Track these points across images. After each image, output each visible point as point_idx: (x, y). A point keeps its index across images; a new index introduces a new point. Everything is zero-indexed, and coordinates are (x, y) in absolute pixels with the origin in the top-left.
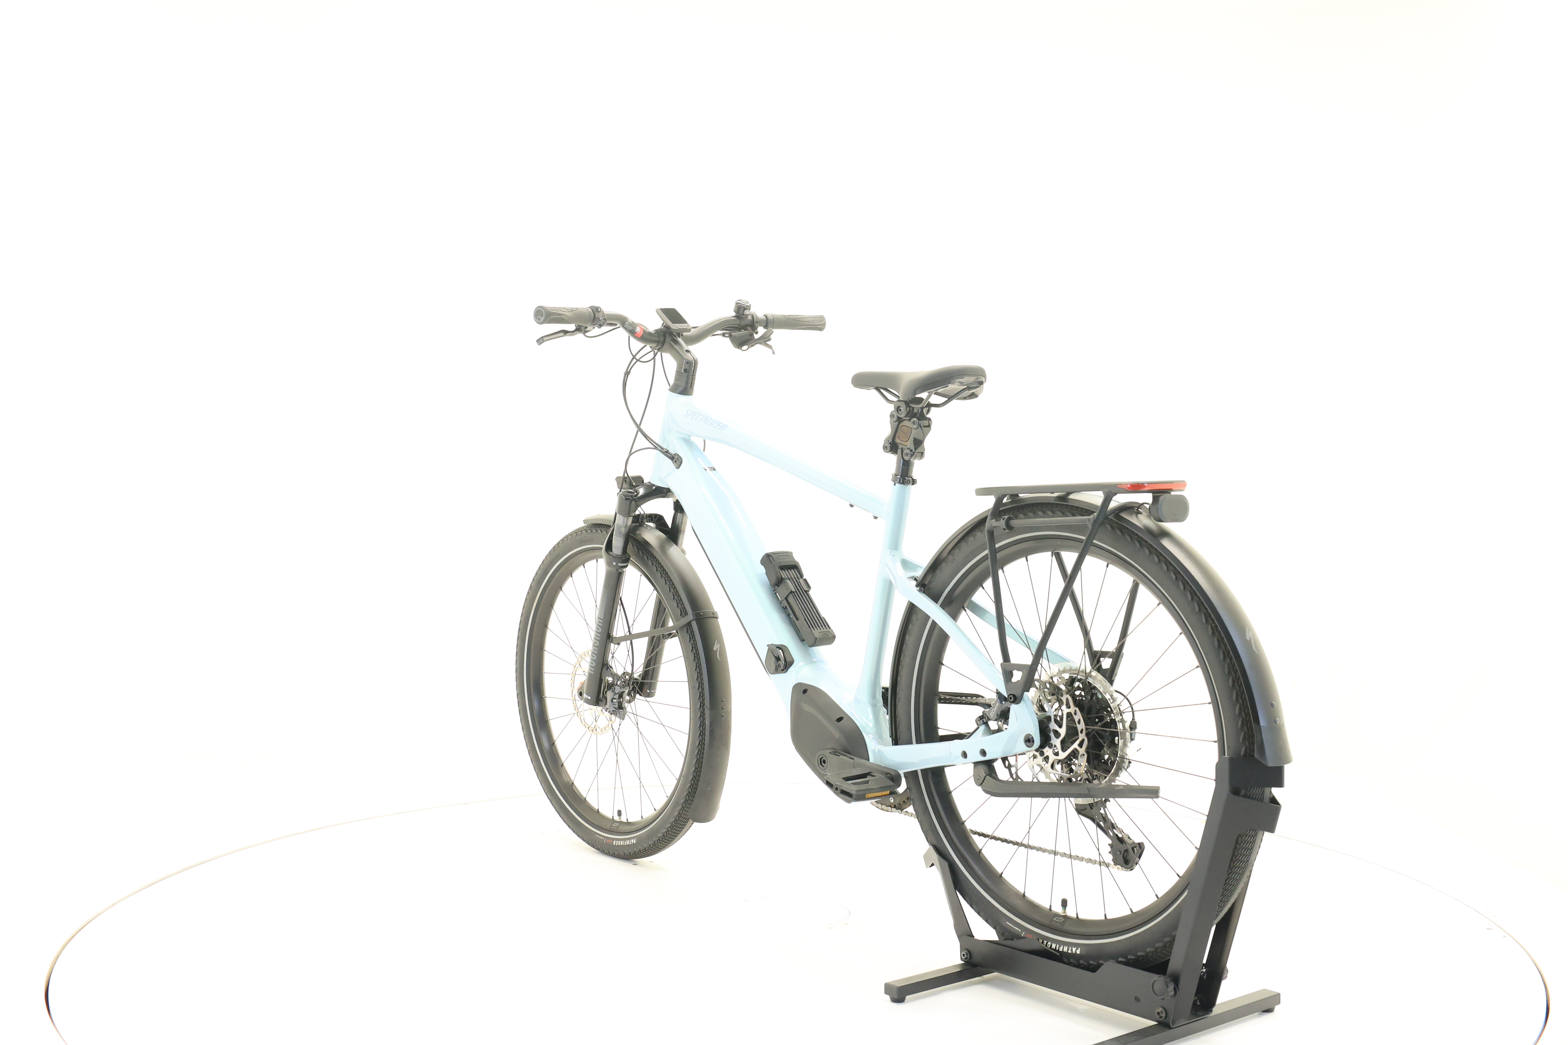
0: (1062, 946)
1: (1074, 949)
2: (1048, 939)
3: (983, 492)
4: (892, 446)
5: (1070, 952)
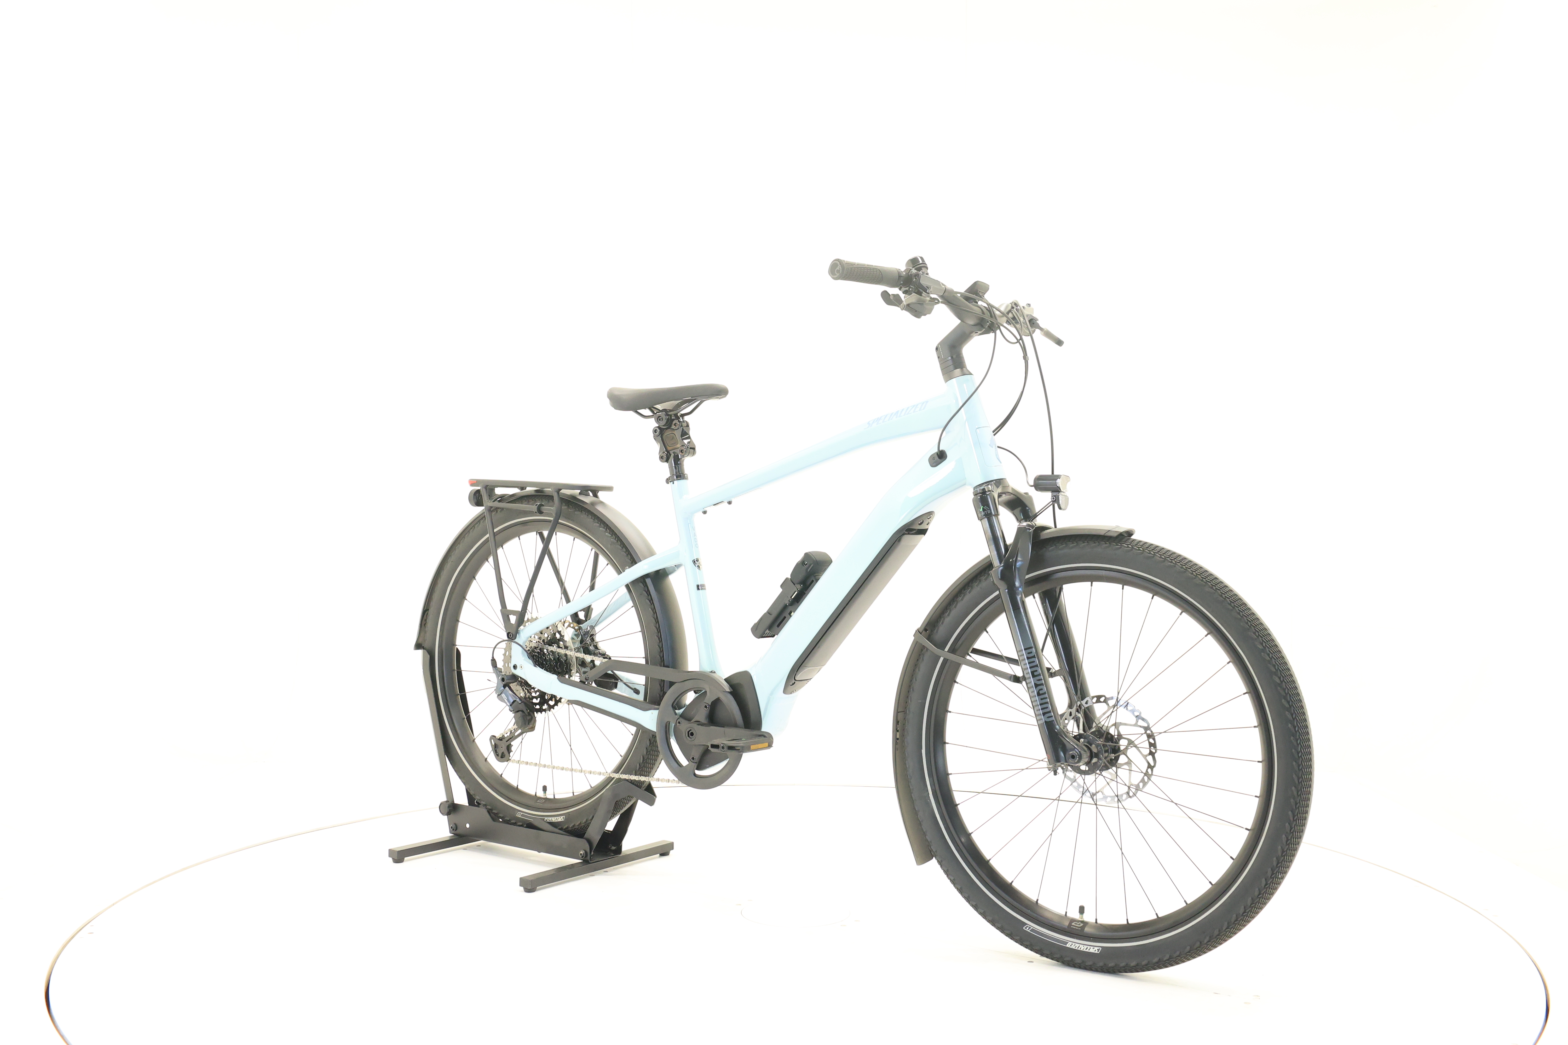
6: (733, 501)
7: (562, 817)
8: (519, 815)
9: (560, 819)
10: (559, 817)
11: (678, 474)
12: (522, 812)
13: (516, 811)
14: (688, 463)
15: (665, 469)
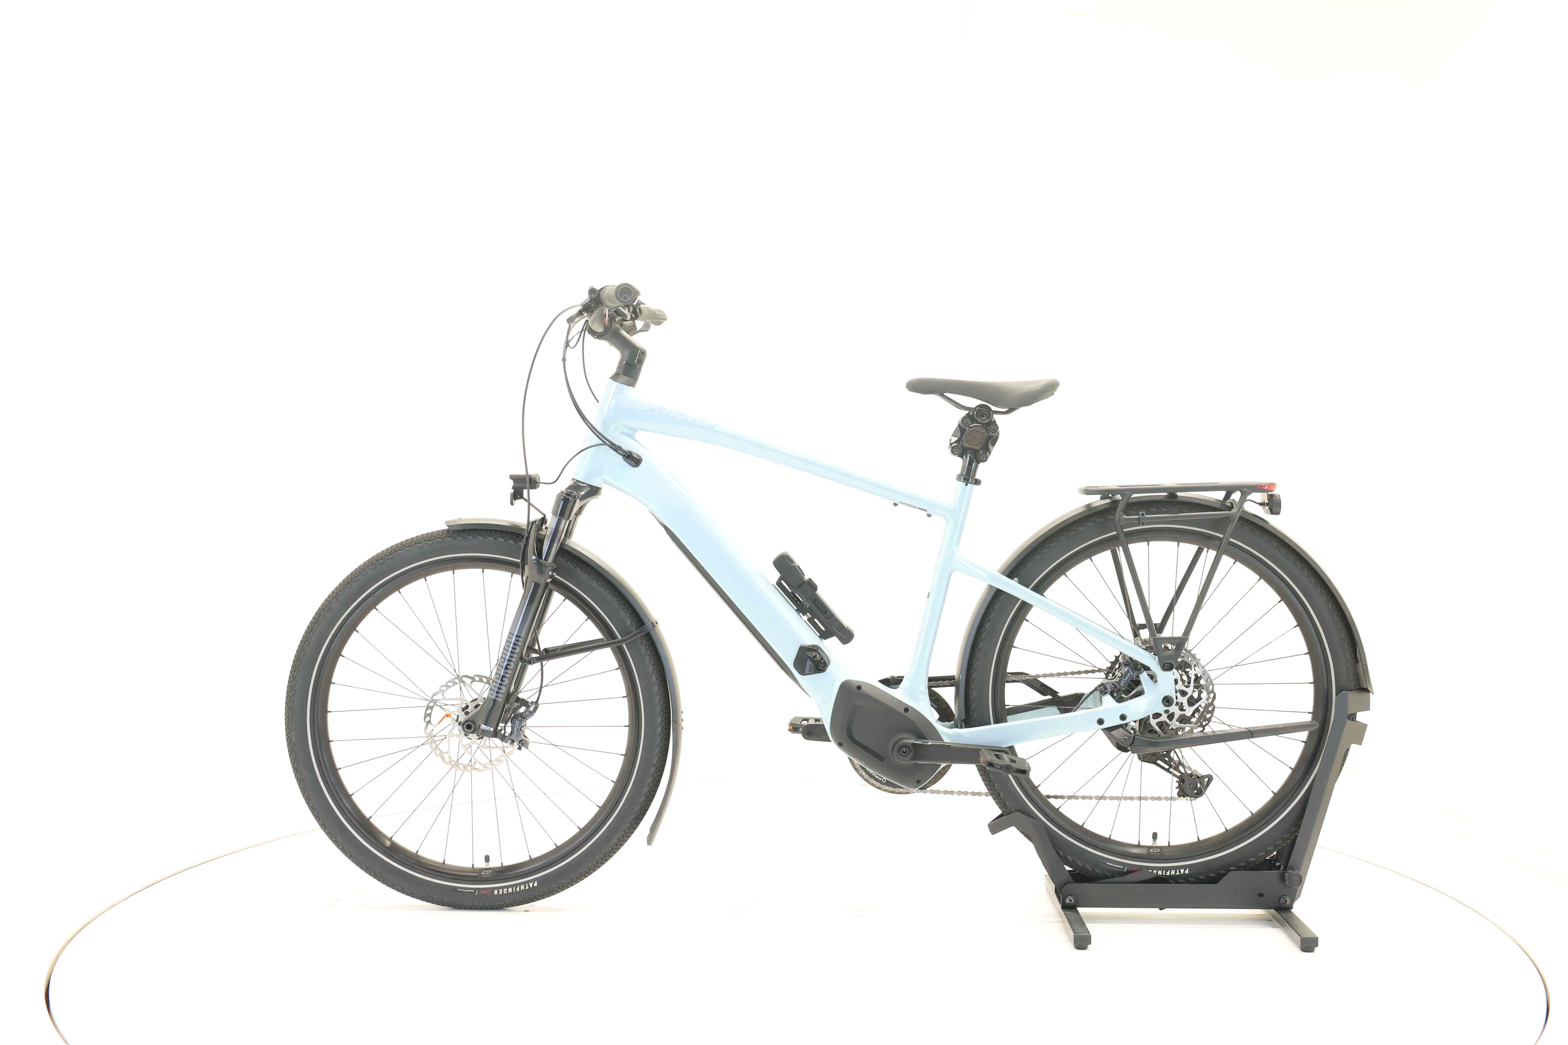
0: (1169, 871)
1: (1182, 871)
2: (1153, 868)
3: (1088, 492)
4: (958, 449)
5: (1178, 873)
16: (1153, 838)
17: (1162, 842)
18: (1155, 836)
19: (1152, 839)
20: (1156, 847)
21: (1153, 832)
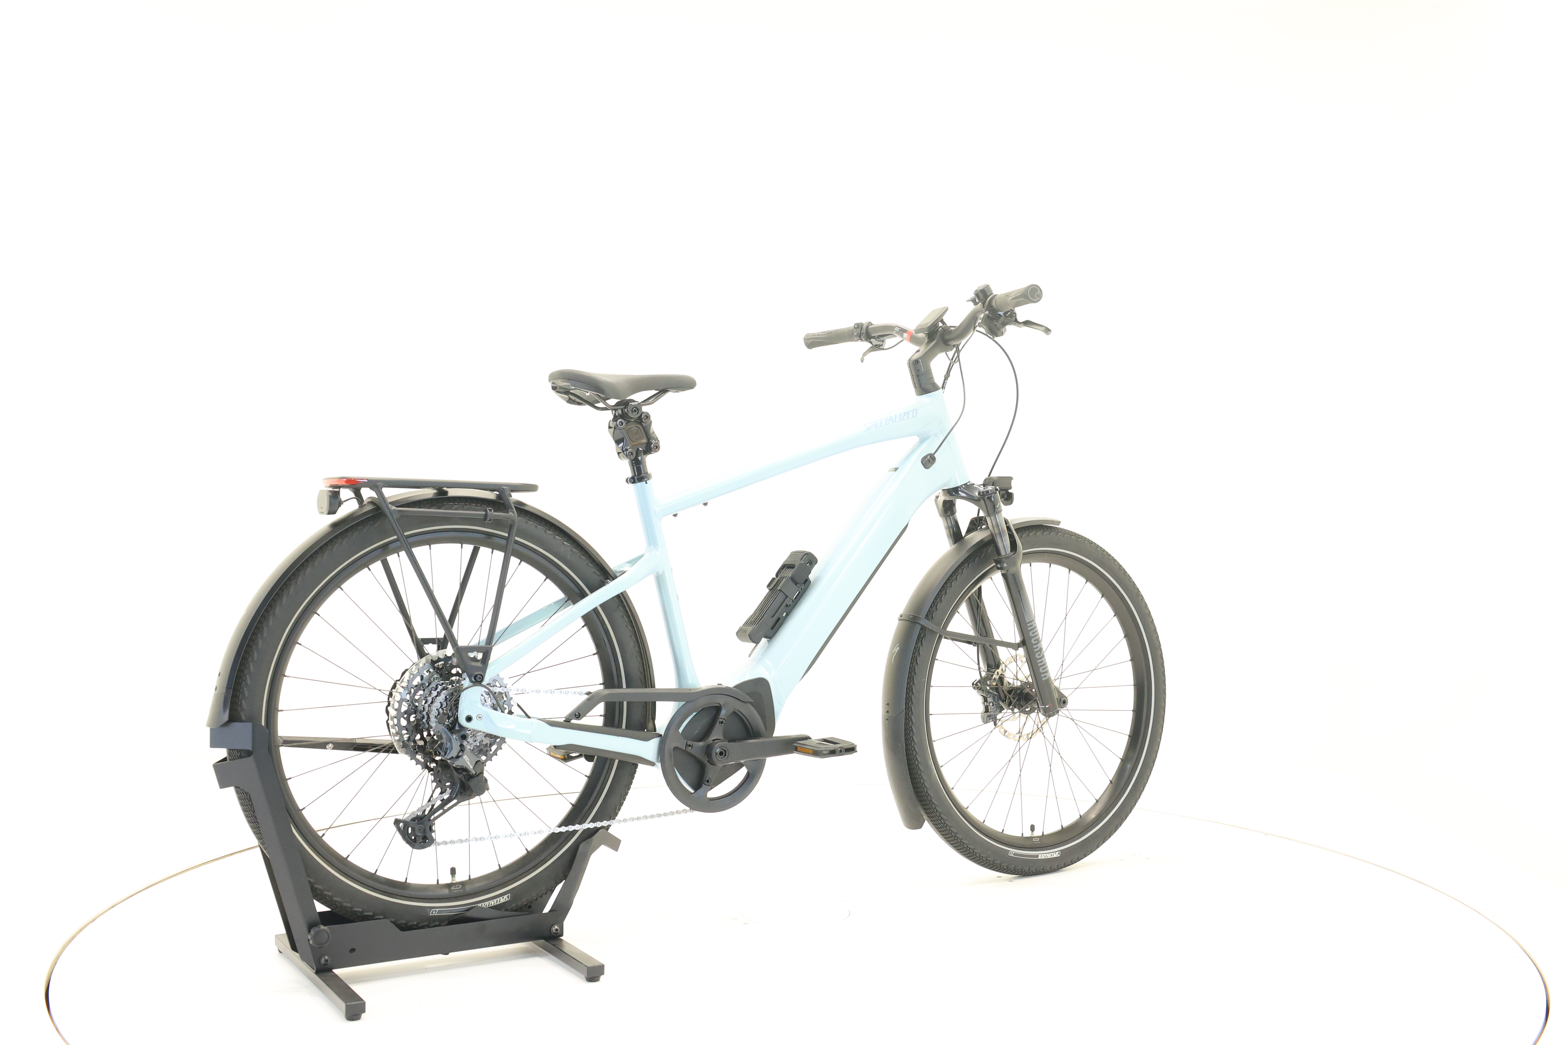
6: (709, 502)
7: (505, 897)
8: (434, 913)
9: (502, 900)
10: (501, 898)
11: (639, 475)
12: (437, 908)
13: (428, 909)
14: (651, 461)
15: (625, 468)
16: (451, 874)
17: (461, 877)
18: (453, 871)
19: (451, 876)
20: (456, 883)
21: (451, 867)
